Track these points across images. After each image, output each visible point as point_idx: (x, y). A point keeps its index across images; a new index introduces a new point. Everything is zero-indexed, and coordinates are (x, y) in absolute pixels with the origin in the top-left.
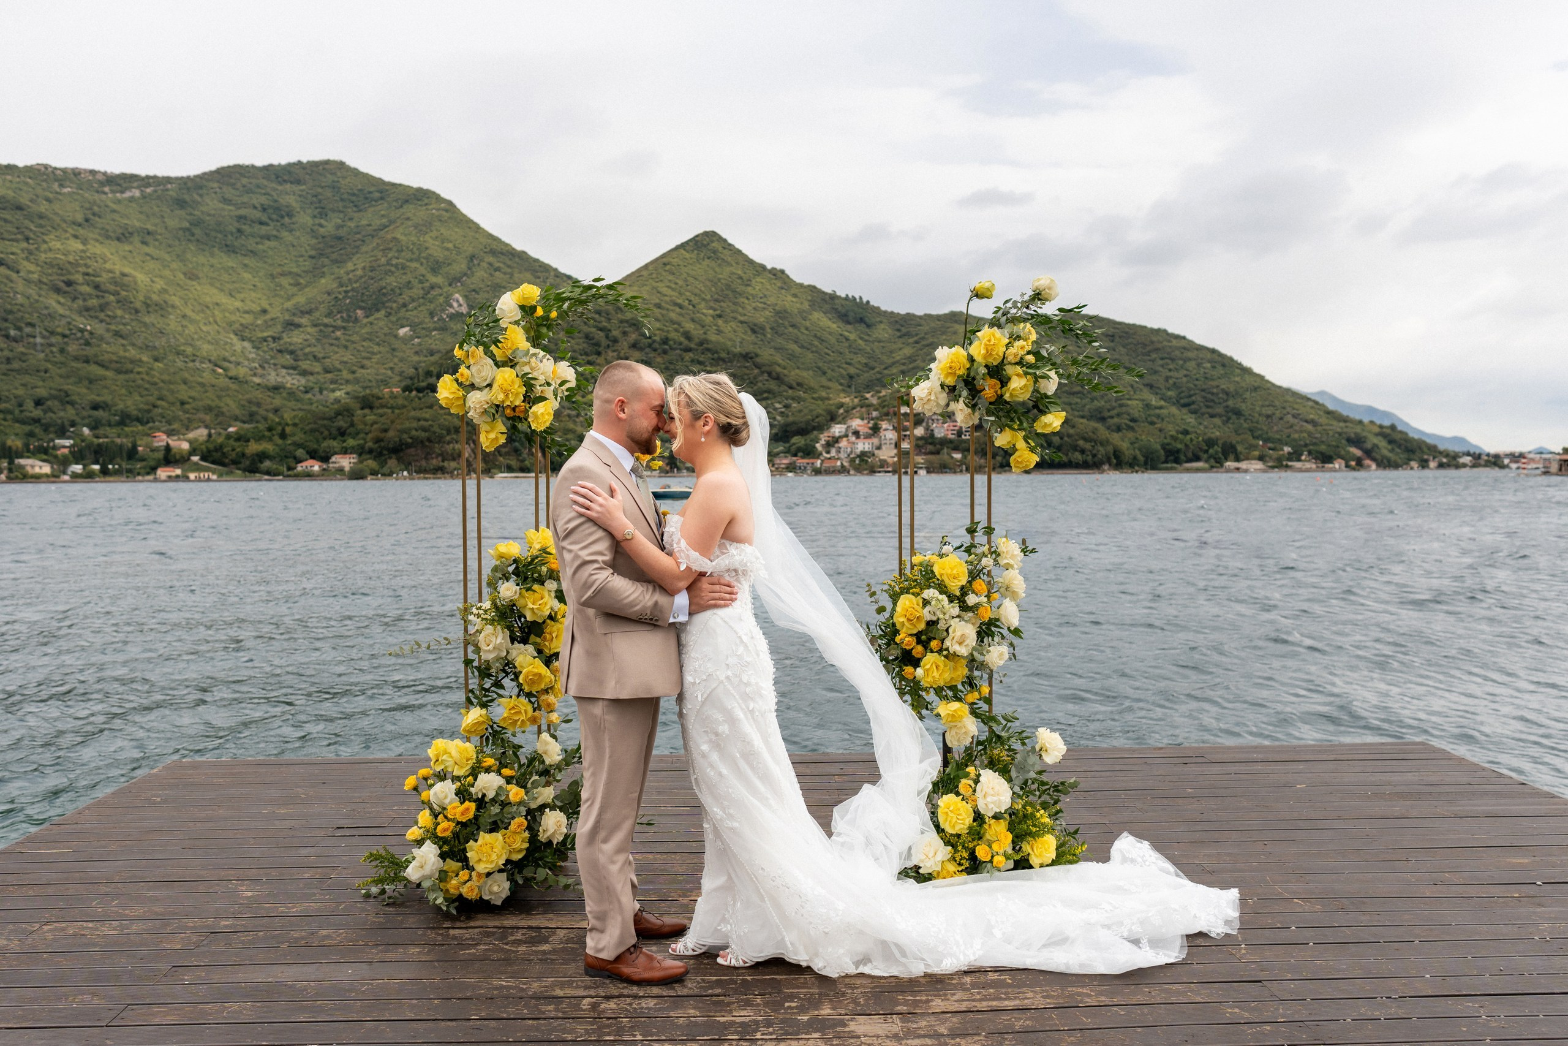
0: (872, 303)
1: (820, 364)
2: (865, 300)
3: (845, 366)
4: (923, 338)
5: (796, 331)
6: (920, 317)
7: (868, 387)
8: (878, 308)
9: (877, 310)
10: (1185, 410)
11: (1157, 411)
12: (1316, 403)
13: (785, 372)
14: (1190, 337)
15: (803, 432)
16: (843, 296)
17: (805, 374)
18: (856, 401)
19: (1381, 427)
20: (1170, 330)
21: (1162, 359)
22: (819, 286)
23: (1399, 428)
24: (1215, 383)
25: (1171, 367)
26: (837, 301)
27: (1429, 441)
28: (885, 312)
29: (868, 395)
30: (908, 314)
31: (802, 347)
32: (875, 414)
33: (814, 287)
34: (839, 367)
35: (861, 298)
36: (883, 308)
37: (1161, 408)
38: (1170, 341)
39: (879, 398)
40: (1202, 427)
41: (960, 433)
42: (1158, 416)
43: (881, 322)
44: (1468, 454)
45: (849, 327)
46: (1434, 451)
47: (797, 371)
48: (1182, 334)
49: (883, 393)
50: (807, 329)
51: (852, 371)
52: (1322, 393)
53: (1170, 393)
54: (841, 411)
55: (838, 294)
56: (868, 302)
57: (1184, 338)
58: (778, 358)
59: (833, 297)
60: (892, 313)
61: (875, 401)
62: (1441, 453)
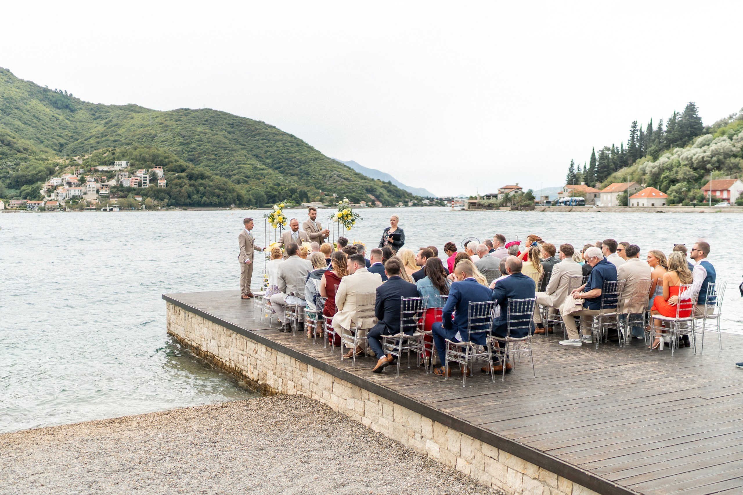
0: (74, 96)
1: (39, 136)
2: (69, 94)
3: (57, 137)
4: (111, 121)
5: (19, 112)
6: (108, 107)
7: (74, 152)
8: (79, 99)
9: (78, 101)
10: (277, 171)
11: (261, 171)
12: (349, 168)
13: (14, 140)
14: (278, 127)
15: (30, 182)
16: (53, 89)
17: (28, 142)
18: (68, 162)
19: (384, 183)
20: (266, 123)
21: (263, 140)
22: (35, 82)
23: (393, 184)
24: (294, 155)
25: (268, 144)
26: (49, 93)
27: (409, 191)
28: (84, 102)
29: (76, 158)
30: (99, 104)
31: (25, 123)
32: (81, 171)
33: (32, 83)
34: (52, 138)
35: (66, 91)
36: (82, 99)
37: (263, 169)
38: (266, 129)
39: (84, 160)
40: (287, 181)
41: (140, 184)
42: (262, 174)
43: (81, 109)
44: (427, 198)
45: (59, 111)
46: (410, 196)
47: (23, 140)
48: (273, 125)
49: (86, 157)
50: (28, 111)
51: (62, 141)
52: (352, 162)
53: (268, 161)
54: (57, 168)
55: (49, 88)
56: (71, 95)
57: (274, 127)
58: (8, 131)
59: (46, 90)
60: (88, 103)
61: (81, 162)
62: (414, 198)
